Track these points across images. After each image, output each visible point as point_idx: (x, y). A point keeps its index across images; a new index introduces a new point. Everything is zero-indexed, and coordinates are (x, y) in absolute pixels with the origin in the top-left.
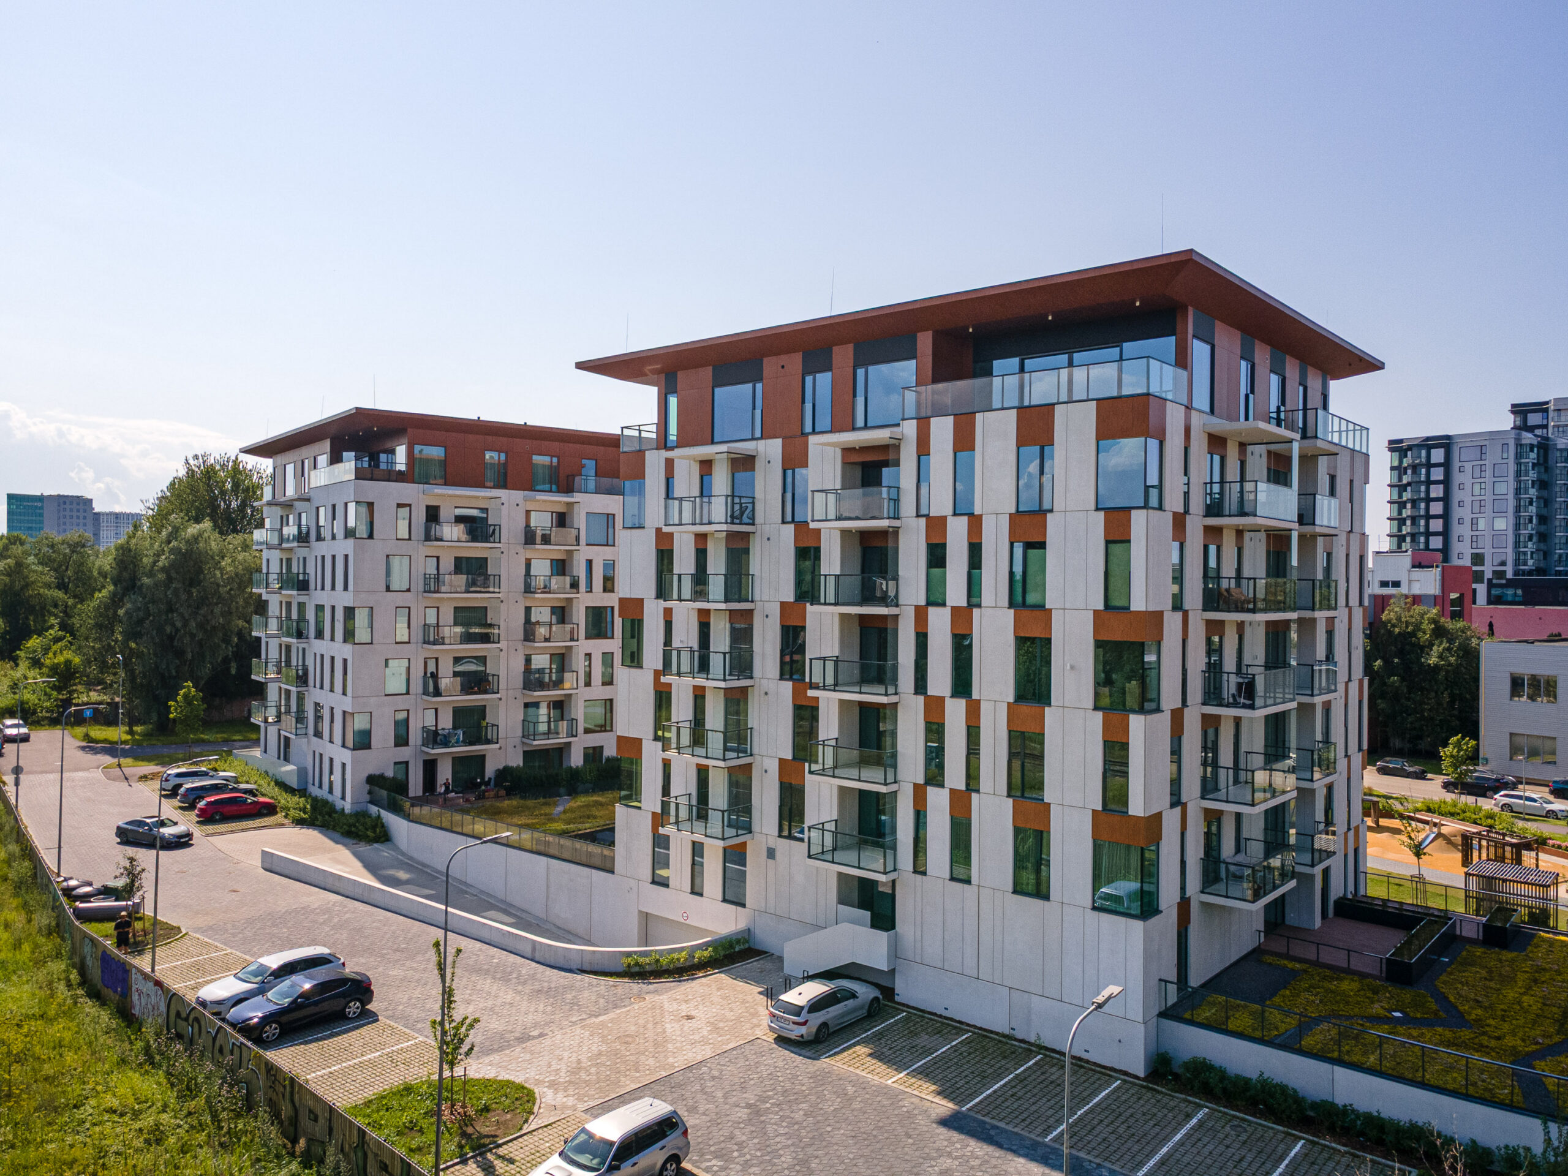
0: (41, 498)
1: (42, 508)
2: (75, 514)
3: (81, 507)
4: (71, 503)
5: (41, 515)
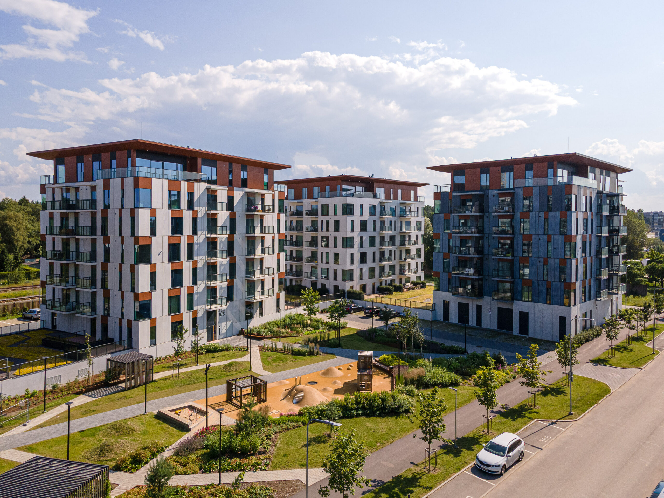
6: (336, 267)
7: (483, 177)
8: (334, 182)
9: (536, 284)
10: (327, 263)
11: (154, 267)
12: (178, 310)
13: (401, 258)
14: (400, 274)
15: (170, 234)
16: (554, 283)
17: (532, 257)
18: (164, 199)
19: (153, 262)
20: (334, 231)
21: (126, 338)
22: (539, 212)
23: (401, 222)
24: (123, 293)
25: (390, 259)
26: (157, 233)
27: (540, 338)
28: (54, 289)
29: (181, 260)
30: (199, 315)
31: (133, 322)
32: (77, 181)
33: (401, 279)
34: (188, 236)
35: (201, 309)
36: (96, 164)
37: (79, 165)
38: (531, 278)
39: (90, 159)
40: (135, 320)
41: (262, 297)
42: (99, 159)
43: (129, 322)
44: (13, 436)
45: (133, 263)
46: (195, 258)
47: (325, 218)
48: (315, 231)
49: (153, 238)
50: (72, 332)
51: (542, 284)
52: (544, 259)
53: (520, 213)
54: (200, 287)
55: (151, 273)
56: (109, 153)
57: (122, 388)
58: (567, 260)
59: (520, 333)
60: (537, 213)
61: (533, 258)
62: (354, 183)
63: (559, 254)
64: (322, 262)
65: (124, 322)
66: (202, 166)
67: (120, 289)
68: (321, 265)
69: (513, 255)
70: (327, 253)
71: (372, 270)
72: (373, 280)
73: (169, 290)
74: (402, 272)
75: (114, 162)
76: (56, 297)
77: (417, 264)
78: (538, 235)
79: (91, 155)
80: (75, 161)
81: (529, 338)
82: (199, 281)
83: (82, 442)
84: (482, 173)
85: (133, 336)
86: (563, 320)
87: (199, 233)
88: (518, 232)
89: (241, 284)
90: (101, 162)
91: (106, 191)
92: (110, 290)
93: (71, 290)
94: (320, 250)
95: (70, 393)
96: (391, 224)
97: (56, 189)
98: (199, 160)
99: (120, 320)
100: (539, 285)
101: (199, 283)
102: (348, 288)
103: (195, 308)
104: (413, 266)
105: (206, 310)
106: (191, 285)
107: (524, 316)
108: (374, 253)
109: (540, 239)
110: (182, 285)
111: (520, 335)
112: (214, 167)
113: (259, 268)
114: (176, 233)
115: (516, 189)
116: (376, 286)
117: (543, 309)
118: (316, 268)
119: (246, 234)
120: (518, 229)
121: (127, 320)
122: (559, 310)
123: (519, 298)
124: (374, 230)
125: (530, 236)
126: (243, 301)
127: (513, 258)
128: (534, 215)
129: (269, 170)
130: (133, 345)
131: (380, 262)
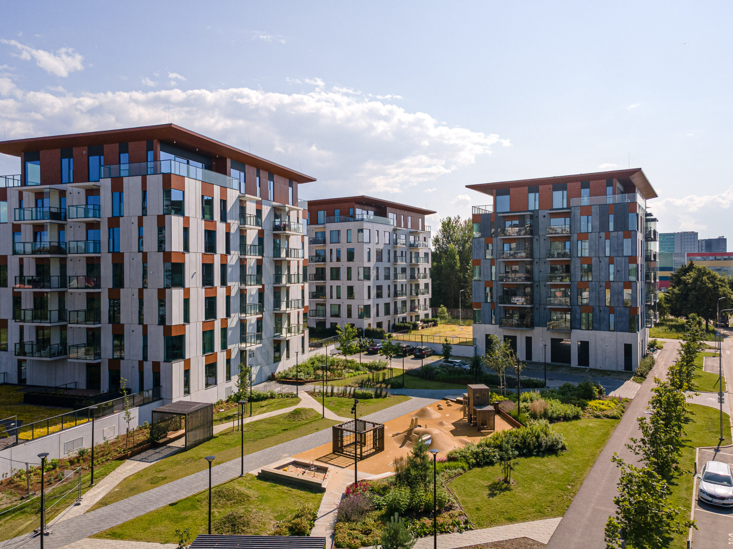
0: (673, 234)
1: (674, 239)
2: (689, 240)
3: (693, 237)
4: (688, 235)
5: (673, 242)
6: (350, 302)
7: (531, 196)
8: (346, 205)
9: (598, 310)
10: (339, 297)
11: (187, 292)
12: (212, 349)
13: (411, 294)
14: (411, 311)
15: (204, 252)
16: (618, 309)
17: (592, 281)
18: (198, 206)
19: (187, 286)
20: (348, 261)
21: (151, 386)
22: (599, 233)
23: (411, 253)
24: (145, 328)
25: (402, 295)
26: (191, 249)
27: (603, 368)
28: (22, 328)
29: (215, 286)
30: (233, 357)
31: (163, 365)
32: (62, 183)
33: (411, 317)
34: (221, 254)
35: (234, 348)
36: (94, 160)
37: (65, 161)
38: (591, 304)
39: (84, 152)
40: (165, 361)
41: (289, 335)
42: (100, 153)
43: (156, 365)
44: (71, 520)
45: (162, 287)
46: (229, 284)
47: (335, 247)
48: (322, 261)
49: (187, 255)
50: (53, 385)
51: (604, 310)
52: (606, 282)
53: (578, 234)
54: (233, 322)
55: (184, 299)
56: (118, 145)
57: (177, 449)
58: (632, 283)
59: (579, 365)
60: (597, 234)
61: (593, 283)
62: (366, 207)
63: (623, 276)
64: (331, 298)
65: (148, 366)
66: (231, 169)
67: (141, 321)
68: (330, 302)
69: (570, 281)
70: (338, 287)
71: (387, 305)
72: (388, 317)
73: (204, 322)
74: (413, 309)
75: (125, 157)
76: (26, 339)
77: (425, 299)
78: (599, 257)
79: (86, 148)
80: (59, 155)
81: (591, 370)
82: (233, 313)
83: (186, 518)
84: (530, 192)
85: (163, 383)
86: (628, 349)
87: (232, 252)
88: (575, 255)
89: (269, 318)
90: (102, 157)
91: (117, 194)
92: (123, 325)
93: (52, 328)
94: (329, 283)
95: (108, 460)
96: (402, 255)
97: (25, 194)
98: (229, 162)
99: (141, 364)
100: (601, 311)
101: (232, 315)
102: (366, 327)
103: (229, 347)
104: (422, 302)
105: (239, 349)
106: (225, 317)
107: (584, 347)
108: (389, 286)
109: (600, 262)
110: (215, 318)
111: (579, 367)
112: (242, 171)
113: (285, 300)
114: (209, 251)
115: (572, 208)
116: (391, 324)
117: (605, 337)
118: (324, 305)
119: (274, 257)
120: (575, 252)
121: (153, 362)
122: (625, 337)
123: (578, 326)
124: (389, 261)
125: (590, 258)
126: (271, 340)
127: (570, 283)
128: (594, 236)
129: (294, 183)
130: (163, 395)
131: (395, 297)
